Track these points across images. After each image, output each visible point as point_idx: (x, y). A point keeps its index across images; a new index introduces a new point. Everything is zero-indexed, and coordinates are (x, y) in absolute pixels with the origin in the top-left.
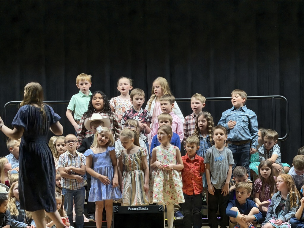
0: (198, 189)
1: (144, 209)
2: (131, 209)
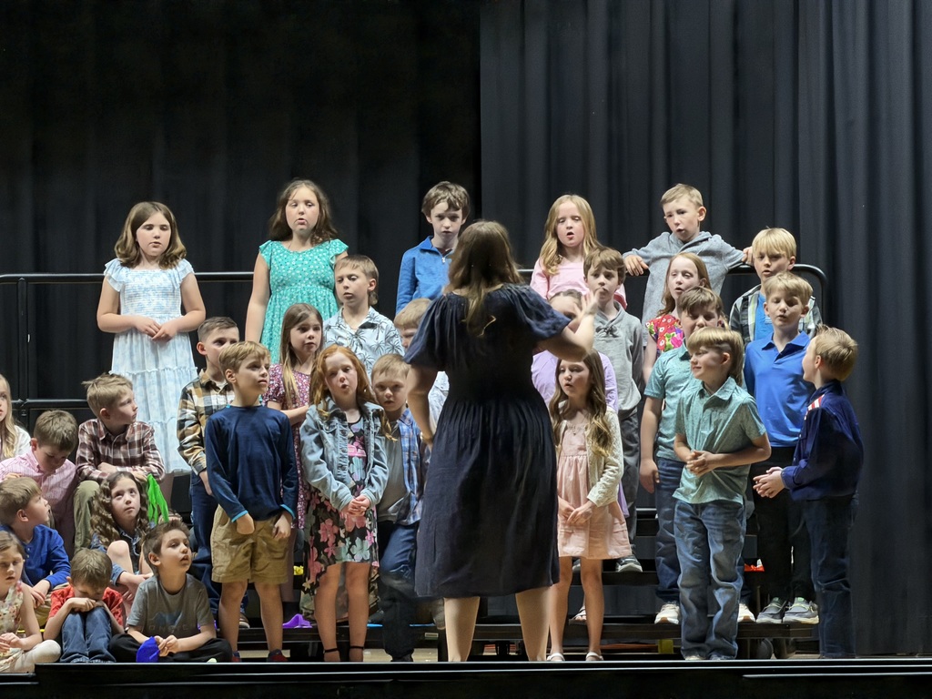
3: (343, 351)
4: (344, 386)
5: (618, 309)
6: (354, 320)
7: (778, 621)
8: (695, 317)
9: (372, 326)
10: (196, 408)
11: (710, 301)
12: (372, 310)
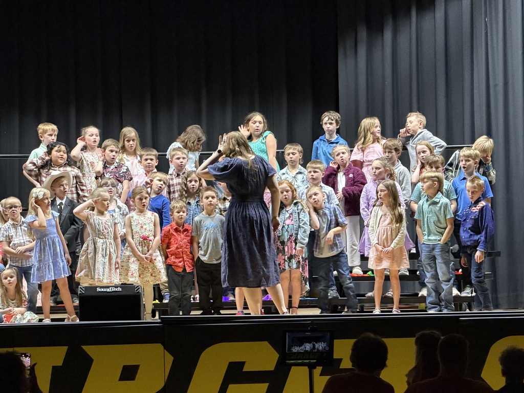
0: (190, 265)
1: (116, 289)
2: (100, 290)
3: (286, 183)
4: (286, 198)
5: (398, 162)
6: (294, 171)
7: (470, 295)
8: (432, 167)
9: (300, 173)
10: (220, 209)
11: (437, 161)
12: (300, 166)
